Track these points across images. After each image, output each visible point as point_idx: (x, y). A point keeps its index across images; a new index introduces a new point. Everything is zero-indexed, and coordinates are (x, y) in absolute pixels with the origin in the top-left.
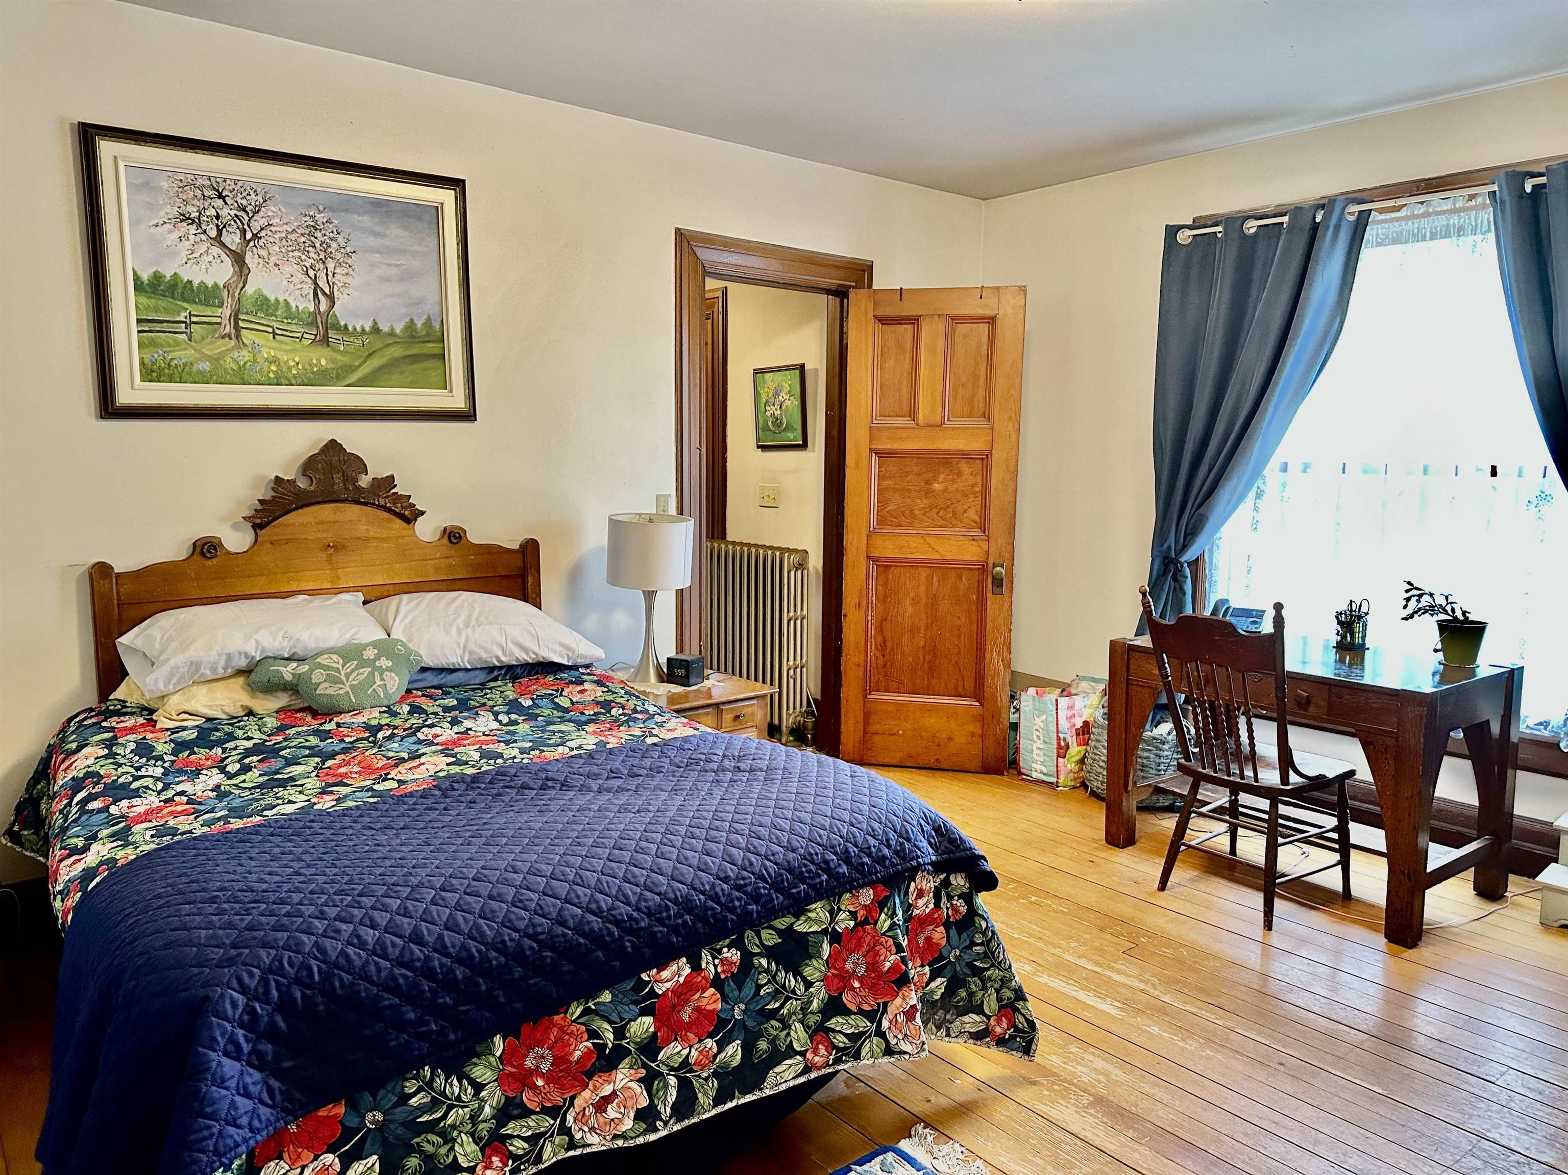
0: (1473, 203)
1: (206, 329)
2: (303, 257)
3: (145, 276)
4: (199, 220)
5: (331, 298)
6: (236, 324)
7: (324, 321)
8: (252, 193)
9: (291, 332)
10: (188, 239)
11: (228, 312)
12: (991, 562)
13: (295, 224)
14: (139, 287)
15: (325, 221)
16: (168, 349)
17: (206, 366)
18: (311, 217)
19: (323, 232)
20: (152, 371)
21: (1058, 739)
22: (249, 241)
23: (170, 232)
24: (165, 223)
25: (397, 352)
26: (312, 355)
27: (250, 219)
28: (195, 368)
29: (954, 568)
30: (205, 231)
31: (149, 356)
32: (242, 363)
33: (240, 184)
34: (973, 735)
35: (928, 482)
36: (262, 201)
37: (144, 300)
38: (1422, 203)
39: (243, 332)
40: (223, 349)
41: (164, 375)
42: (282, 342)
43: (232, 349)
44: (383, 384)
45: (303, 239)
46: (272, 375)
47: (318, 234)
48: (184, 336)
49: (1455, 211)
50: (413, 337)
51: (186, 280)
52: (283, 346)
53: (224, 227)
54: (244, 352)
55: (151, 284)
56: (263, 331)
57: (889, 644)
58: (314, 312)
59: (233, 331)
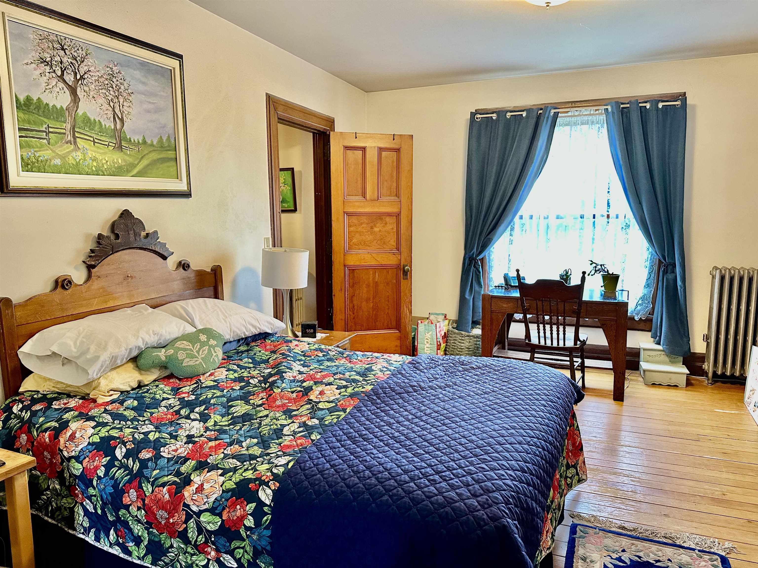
0: (597, 112)
1: (57, 137)
2: (107, 94)
3: (22, 98)
4: (51, 63)
5: (122, 120)
6: (74, 134)
7: (119, 135)
8: (80, 49)
9: (103, 141)
10: (45, 76)
11: (69, 126)
12: (402, 264)
13: (103, 72)
14: (19, 106)
15: (118, 71)
16: (37, 149)
17: (58, 162)
18: (111, 68)
19: (117, 79)
20: (28, 164)
21: (437, 342)
22: (79, 80)
23: (35, 69)
24: (32, 63)
25: (155, 156)
26: (114, 157)
27: (79, 65)
28: (52, 163)
29: (385, 268)
30: (54, 71)
31: (26, 154)
32: (78, 160)
33: (74, 42)
34: (396, 346)
35: (372, 228)
36: (85, 55)
37: (21, 115)
38: (577, 111)
39: (78, 139)
40: (68, 150)
41: (35, 167)
42: (98, 148)
43: (73, 151)
44: (149, 176)
45: (107, 82)
46: (94, 169)
47: (114, 80)
48: (45, 141)
49: (590, 115)
50: (162, 147)
51: (45, 103)
52: (99, 150)
53: (65, 69)
54: (79, 153)
55: (25, 104)
56: (87, 140)
57: (356, 307)
58: (114, 129)
59: (72, 139)
